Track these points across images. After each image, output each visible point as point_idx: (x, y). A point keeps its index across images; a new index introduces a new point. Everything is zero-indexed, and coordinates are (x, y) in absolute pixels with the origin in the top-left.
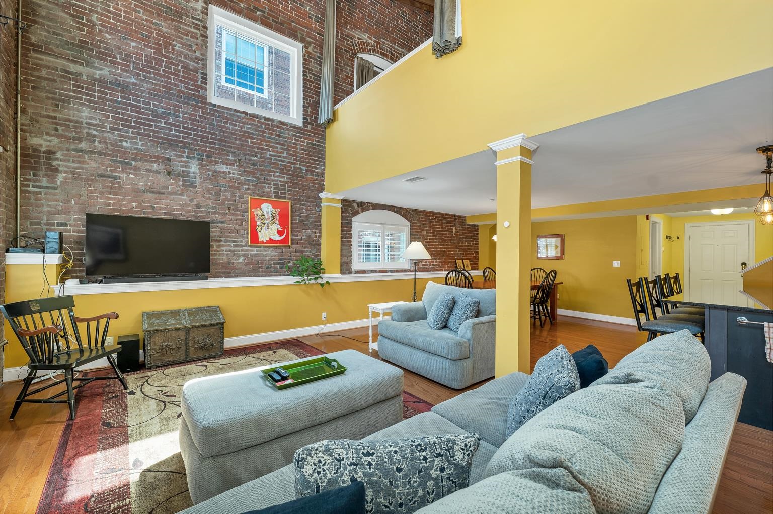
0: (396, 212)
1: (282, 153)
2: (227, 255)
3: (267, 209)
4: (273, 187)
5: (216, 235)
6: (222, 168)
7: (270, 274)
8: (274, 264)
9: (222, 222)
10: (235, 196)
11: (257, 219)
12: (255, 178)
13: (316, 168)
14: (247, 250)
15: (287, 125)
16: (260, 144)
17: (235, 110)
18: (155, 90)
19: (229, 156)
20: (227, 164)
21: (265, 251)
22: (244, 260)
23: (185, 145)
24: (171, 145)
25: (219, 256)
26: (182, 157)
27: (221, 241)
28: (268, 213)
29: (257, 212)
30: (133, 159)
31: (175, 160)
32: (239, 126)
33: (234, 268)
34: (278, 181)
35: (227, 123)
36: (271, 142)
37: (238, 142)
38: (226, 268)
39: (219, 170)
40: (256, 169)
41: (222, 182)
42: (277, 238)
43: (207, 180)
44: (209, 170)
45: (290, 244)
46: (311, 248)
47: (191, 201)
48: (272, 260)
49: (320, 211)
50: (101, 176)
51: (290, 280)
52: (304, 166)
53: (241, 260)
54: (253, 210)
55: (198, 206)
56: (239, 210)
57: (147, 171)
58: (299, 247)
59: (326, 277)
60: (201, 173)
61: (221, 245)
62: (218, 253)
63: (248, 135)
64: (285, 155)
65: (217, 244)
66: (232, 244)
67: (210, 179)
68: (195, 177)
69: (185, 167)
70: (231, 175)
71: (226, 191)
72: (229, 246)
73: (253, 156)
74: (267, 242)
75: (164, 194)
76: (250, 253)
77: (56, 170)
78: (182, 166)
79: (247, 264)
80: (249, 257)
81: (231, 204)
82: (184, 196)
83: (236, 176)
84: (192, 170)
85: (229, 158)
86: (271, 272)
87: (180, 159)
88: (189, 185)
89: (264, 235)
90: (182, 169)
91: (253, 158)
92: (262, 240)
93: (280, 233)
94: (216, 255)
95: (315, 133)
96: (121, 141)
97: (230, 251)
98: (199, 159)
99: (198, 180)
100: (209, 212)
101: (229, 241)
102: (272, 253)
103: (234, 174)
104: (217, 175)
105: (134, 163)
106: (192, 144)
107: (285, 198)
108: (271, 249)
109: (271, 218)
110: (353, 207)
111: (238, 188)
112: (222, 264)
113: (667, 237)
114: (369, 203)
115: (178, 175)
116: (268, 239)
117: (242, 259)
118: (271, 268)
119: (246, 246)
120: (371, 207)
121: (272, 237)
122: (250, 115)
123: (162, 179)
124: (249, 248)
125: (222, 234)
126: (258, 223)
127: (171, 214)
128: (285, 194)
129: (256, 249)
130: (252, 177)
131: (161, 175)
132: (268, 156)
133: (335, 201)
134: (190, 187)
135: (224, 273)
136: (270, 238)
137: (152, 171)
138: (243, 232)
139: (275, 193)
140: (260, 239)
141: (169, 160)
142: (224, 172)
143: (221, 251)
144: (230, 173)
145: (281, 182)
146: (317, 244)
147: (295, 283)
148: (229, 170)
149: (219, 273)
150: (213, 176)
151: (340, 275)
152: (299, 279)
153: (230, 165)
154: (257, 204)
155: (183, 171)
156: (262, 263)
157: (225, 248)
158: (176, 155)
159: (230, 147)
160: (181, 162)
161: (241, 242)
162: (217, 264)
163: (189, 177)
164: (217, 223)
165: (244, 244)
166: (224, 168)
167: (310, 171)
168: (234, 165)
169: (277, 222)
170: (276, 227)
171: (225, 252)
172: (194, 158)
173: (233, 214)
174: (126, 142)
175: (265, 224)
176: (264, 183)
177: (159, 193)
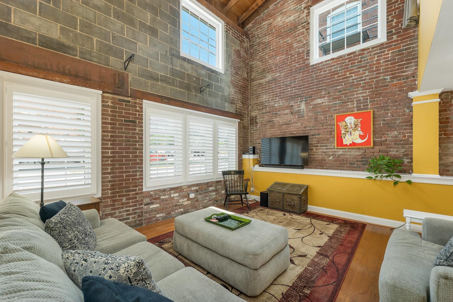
1: (365, 73)
2: (322, 155)
3: (350, 120)
4: (355, 103)
5: (314, 143)
6: (318, 101)
7: (354, 169)
8: (357, 161)
9: (318, 135)
10: (327, 117)
11: (342, 129)
12: (340, 100)
13: (405, 72)
14: (335, 152)
15: (369, 49)
16: (344, 75)
17: (326, 61)
18: (286, 74)
19: (322, 92)
20: (321, 98)
21: (349, 152)
22: (334, 158)
23: (299, 96)
24: (292, 98)
25: (317, 155)
26: (297, 102)
27: (318, 146)
28: (350, 124)
29: (342, 124)
30: (279, 111)
31: (294, 105)
32: (328, 70)
33: (326, 163)
34: (360, 97)
35: (321, 72)
36: (354, 69)
37: (328, 81)
38: (321, 163)
39: (316, 103)
40: (341, 94)
41: (319, 110)
42: (359, 141)
43: (310, 111)
44: (311, 105)
45: (372, 145)
46: (398, 148)
47: (302, 125)
48: (355, 158)
49: (411, 111)
50: (269, 122)
51: (363, 175)
52: (387, 75)
53: (331, 158)
54: (338, 123)
55: (305, 127)
56: (330, 125)
57: (283, 114)
58: (383, 148)
59: (416, 177)
60: (307, 108)
61: (318, 149)
62: (316, 154)
63: (336, 73)
64: (367, 74)
65: (316, 148)
66: (324, 148)
67: (312, 110)
68: (303, 112)
69: (299, 107)
70: (324, 104)
71: (320, 115)
72: (323, 149)
73: (339, 86)
74: (350, 145)
75: (290, 124)
76: (337, 153)
77: (257, 123)
78: (298, 107)
79: (335, 161)
80: (337, 156)
81: (324, 122)
82: (298, 123)
83: (327, 103)
84: (302, 108)
85: (322, 93)
86: (354, 167)
87: (296, 104)
88: (301, 116)
89: (347, 140)
90: (297, 109)
91: (339, 87)
92: (346, 143)
93: (361, 137)
94: (315, 155)
95: (401, 40)
96: (275, 104)
97: (323, 152)
98: (305, 101)
99: (305, 113)
100: (311, 130)
101: (322, 146)
102: (355, 153)
103: (325, 102)
104: (316, 106)
105: (278, 112)
106: (302, 93)
107: (367, 109)
108: (354, 150)
109: (353, 126)
111: (328, 111)
112: (319, 160)
115: (296, 113)
116: (351, 143)
117: (332, 157)
118: (354, 164)
119: (334, 148)
121: (354, 141)
122: (336, 59)
123: (290, 117)
124: (336, 150)
125: (318, 142)
126: (343, 132)
127: (293, 134)
128: (368, 105)
129: (342, 150)
130: (338, 100)
131: (289, 115)
132: (351, 81)
133: (433, 96)
134: (301, 117)
135: (320, 166)
136: (353, 142)
137: (285, 114)
138: (332, 139)
139: (357, 107)
140: (345, 143)
141: (292, 106)
142: (319, 104)
144: (323, 103)
145: (363, 97)
146: (408, 143)
147: (366, 178)
148: (322, 101)
149: (317, 166)
150: (313, 108)
151: (438, 176)
153: (323, 97)
154: (342, 118)
155: (298, 110)
156: (346, 161)
157: (320, 151)
158: (295, 103)
159: (322, 86)
160: (297, 105)
161: (331, 146)
162: (315, 160)
163: (301, 112)
164: (316, 135)
165: (332, 147)
166: (319, 101)
167: (395, 77)
168: (325, 97)
169: (359, 129)
170: (358, 133)
171: (320, 153)
172: (303, 101)
173: (325, 129)
174: (276, 104)
175: (348, 132)
176: (348, 102)
177: (288, 124)
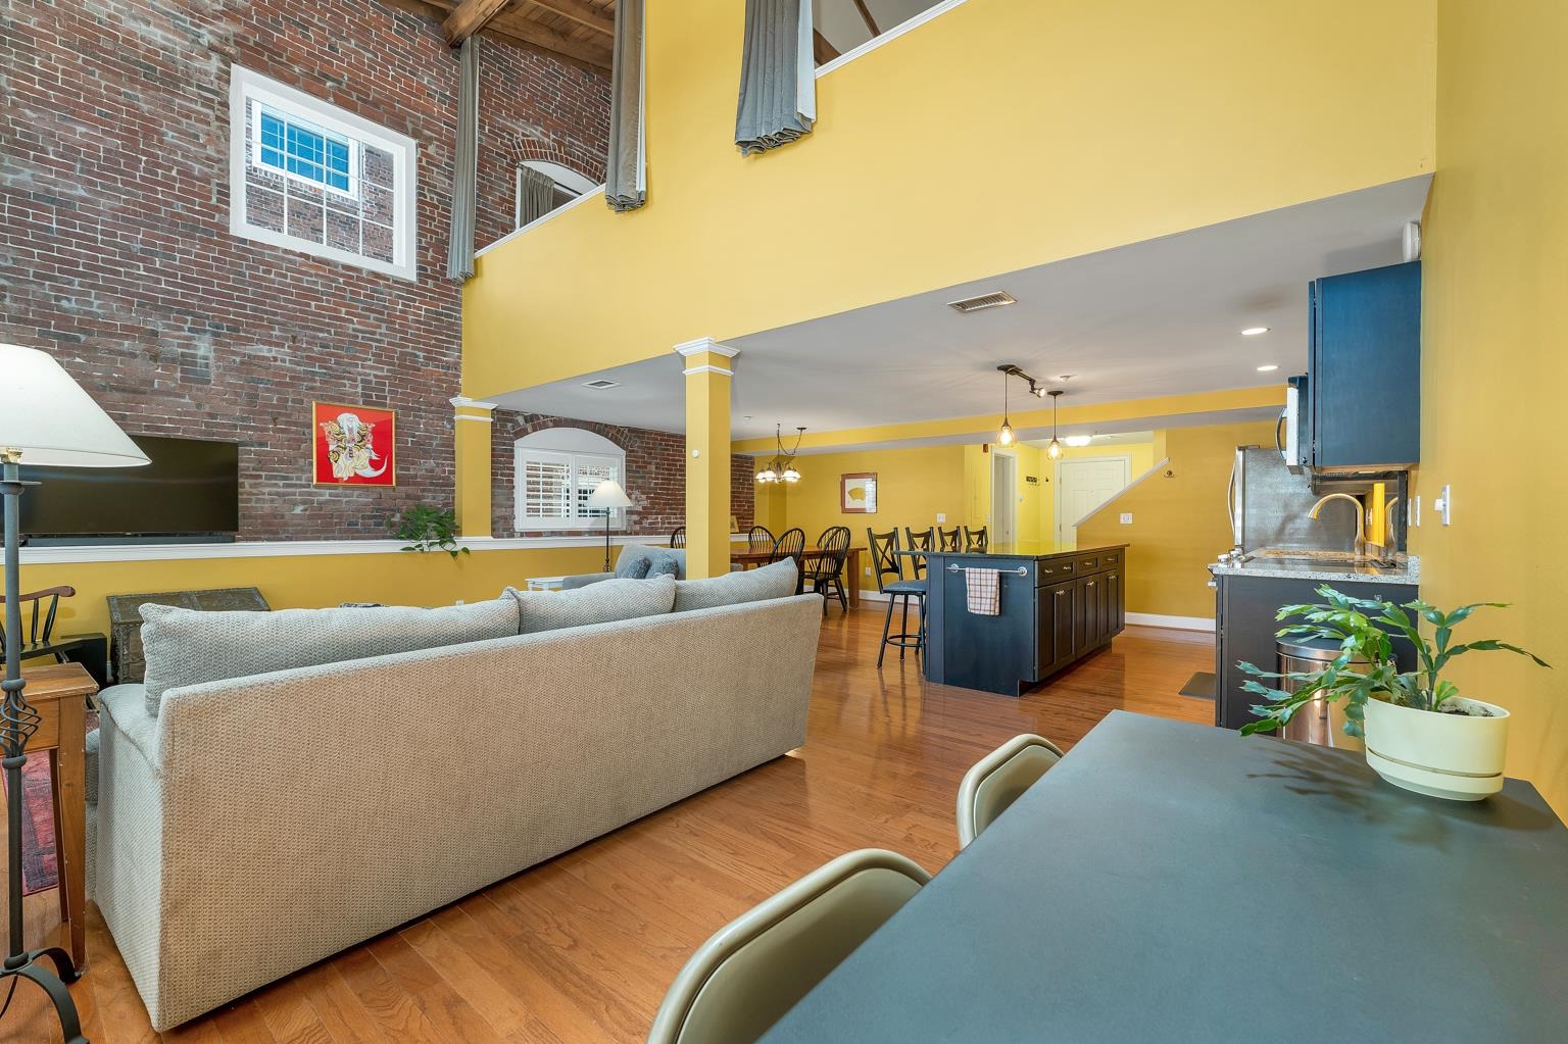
0: (599, 432)
1: (379, 327)
2: (272, 501)
3: (349, 422)
4: (360, 385)
5: (249, 467)
6: (260, 350)
7: (356, 535)
8: (363, 517)
9: (262, 444)
10: (287, 400)
11: (329, 440)
12: (325, 368)
13: (445, 355)
14: (310, 494)
15: (388, 280)
16: (335, 310)
17: (286, 251)
18: (124, 210)
19: (273, 329)
20: (270, 343)
21: (346, 496)
22: (305, 510)
23: (186, 309)
24: (157, 308)
25: (256, 503)
26: (182, 329)
27: (260, 477)
28: (350, 430)
29: (330, 428)
30: (82, 331)
31: (166, 335)
32: (292, 278)
33: (286, 524)
34: (369, 375)
35: (270, 272)
36: (357, 308)
37: (290, 306)
38: (269, 524)
39: (254, 353)
40: (328, 354)
41: (261, 374)
42: (370, 473)
43: (232, 369)
44: (234, 353)
45: (394, 484)
46: (435, 491)
47: (199, 406)
48: (359, 511)
49: (453, 428)
51: (394, 546)
52: (419, 349)
53: (298, 510)
54: (321, 424)
55: (212, 416)
56: (295, 424)
57: (111, 352)
58: (410, 489)
59: (461, 542)
60: (218, 359)
61: (259, 484)
62: (253, 497)
63: (309, 294)
64: (383, 330)
65: (253, 481)
66: (281, 483)
67: (237, 370)
68: (207, 366)
69: (187, 346)
70: (279, 363)
71: (267, 390)
72: (276, 485)
73: (321, 331)
74: (351, 480)
75: (145, 393)
76: (316, 499)
78: (179, 346)
79: (311, 517)
80: (315, 505)
81: (279, 414)
82: (184, 398)
83: (287, 364)
84: (201, 352)
85: (274, 333)
86: (357, 531)
87: (177, 333)
88: (195, 378)
89: (343, 468)
90: (180, 350)
91: (321, 335)
92: (339, 475)
93: (375, 465)
94: (249, 501)
95: (440, 294)
96: (58, 299)
97: (277, 494)
98: (215, 334)
99: (213, 370)
100: (235, 426)
101: (275, 477)
102: (360, 498)
103: (283, 361)
104: (250, 362)
105: (83, 338)
106: (200, 307)
107: (384, 405)
108: (356, 493)
109: (357, 438)
110: (516, 423)
111: (291, 385)
112: (262, 517)
113: (1028, 479)
114: (547, 417)
115: (174, 360)
116: (352, 475)
117: (301, 507)
118: (357, 525)
119: (309, 486)
120: (551, 424)
121: (360, 473)
122: (314, 259)
123: (141, 367)
124: (314, 490)
125: (261, 464)
126: (331, 448)
127: (159, 429)
128: (385, 397)
129: (328, 491)
130: (320, 367)
131: (138, 360)
132: (350, 332)
133: (482, 411)
134: (197, 381)
135: (266, 532)
136: (356, 474)
137: (121, 353)
138: (301, 462)
139: (363, 395)
140: (336, 474)
141: (155, 333)
142: (264, 358)
143: (257, 494)
144: (275, 359)
145: (375, 376)
146: (447, 484)
147: (403, 549)
148: (273, 354)
149: (256, 532)
150: (242, 363)
151: (491, 538)
152: (412, 544)
153: (277, 345)
154: (327, 414)
155: (183, 354)
156: (340, 517)
157: (266, 490)
158: (169, 326)
159: (275, 314)
160: (179, 338)
161: (299, 479)
162: (250, 517)
163: (195, 364)
164: (252, 446)
165: (303, 482)
166: (264, 351)
167: (432, 359)
168: (283, 346)
169: (370, 446)
170: (367, 454)
171: (267, 497)
172: (205, 331)
173: (282, 431)
174: (69, 300)
175: (345, 449)
176: (344, 378)
177: (135, 391)
